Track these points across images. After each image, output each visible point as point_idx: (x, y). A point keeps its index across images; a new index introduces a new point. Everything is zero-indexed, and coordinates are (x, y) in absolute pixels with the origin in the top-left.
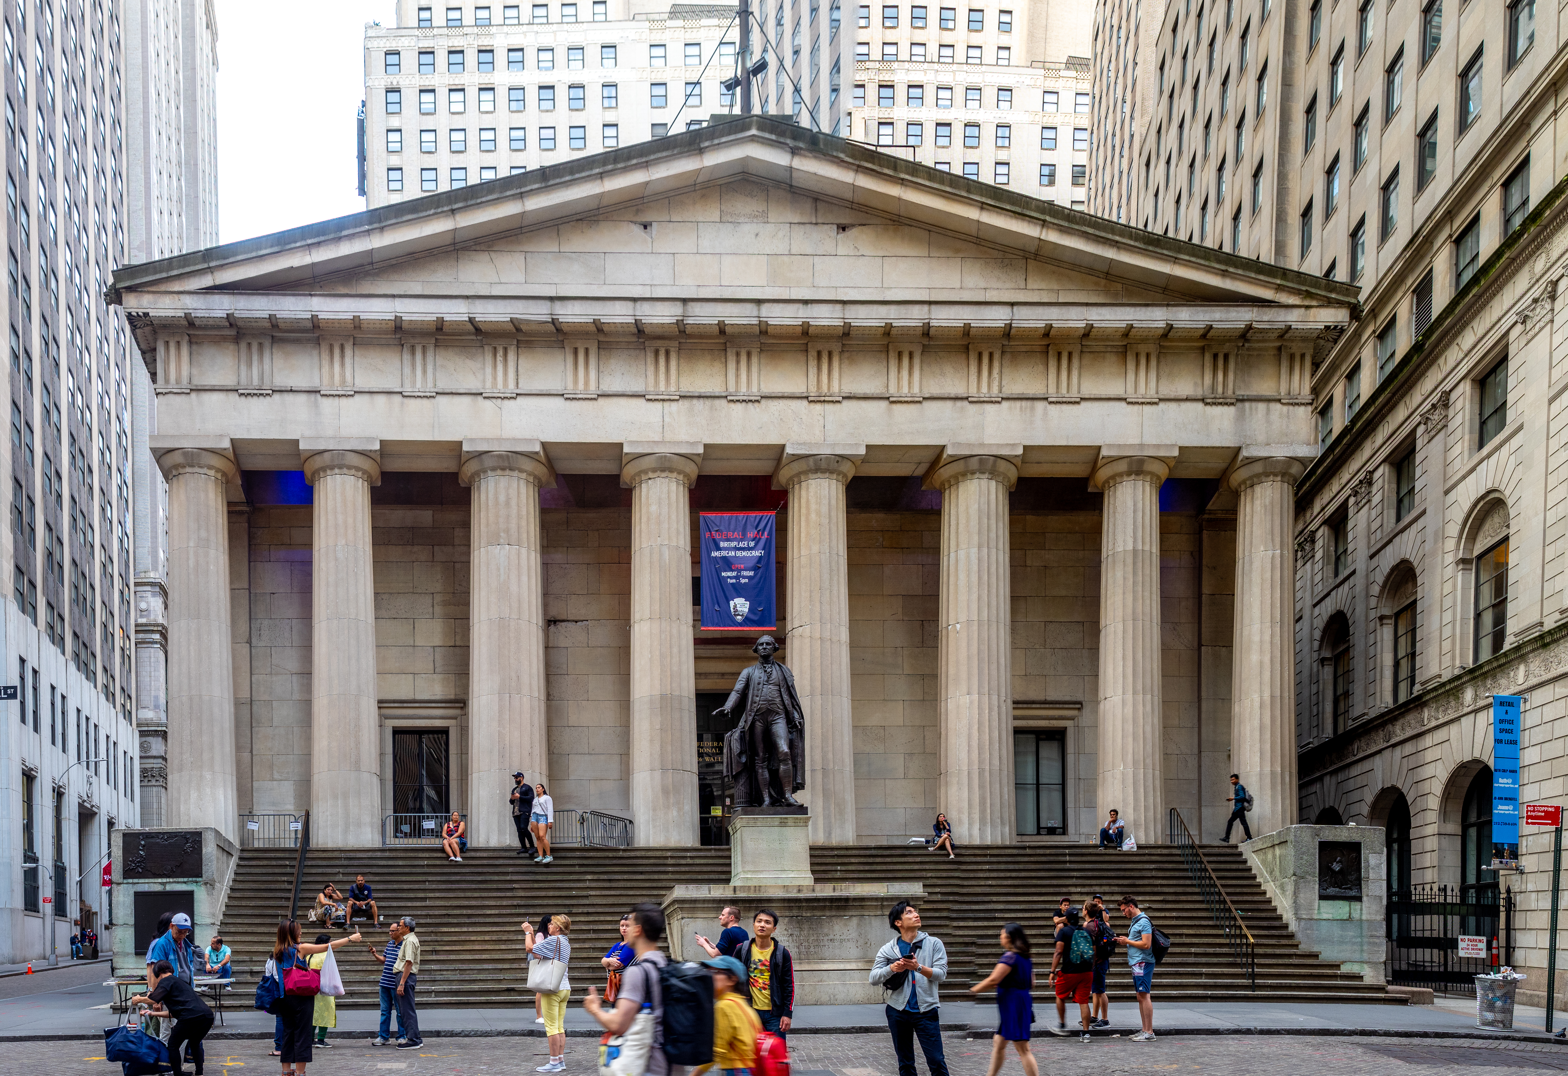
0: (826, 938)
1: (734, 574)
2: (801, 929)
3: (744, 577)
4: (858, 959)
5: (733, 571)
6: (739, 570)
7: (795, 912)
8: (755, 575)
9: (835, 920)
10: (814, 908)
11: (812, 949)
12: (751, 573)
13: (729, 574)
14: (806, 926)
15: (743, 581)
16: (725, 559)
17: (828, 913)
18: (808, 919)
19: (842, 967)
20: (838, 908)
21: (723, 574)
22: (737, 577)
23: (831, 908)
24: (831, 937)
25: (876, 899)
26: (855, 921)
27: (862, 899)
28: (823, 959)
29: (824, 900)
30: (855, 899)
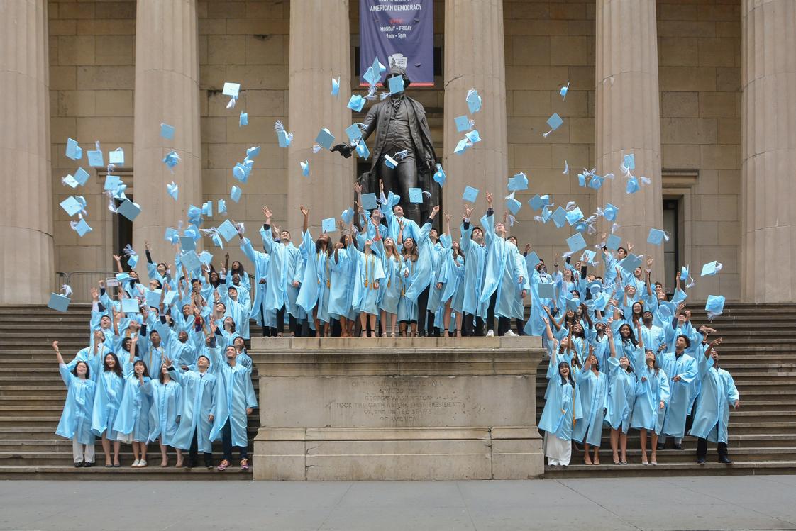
0: (427, 402)
1: (392, 29)
2: (399, 391)
3: (402, 32)
4: (464, 427)
5: (391, 25)
6: (397, 25)
7: (392, 371)
8: (413, 29)
9: (438, 380)
10: (414, 366)
11: (411, 414)
12: (409, 28)
13: (388, 29)
14: (404, 387)
15: (401, 36)
16: (383, 13)
17: (430, 372)
18: (407, 379)
19: (445, 435)
20: (442, 366)
21: (382, 29)
22: (395, 33)
23: (433, 365)
24: (434, 400)
25: (487, 355)
26: (462, 380)
27: (470, 355)
28: (423, 427)
29: (425, 355)
30: (461, 355)
